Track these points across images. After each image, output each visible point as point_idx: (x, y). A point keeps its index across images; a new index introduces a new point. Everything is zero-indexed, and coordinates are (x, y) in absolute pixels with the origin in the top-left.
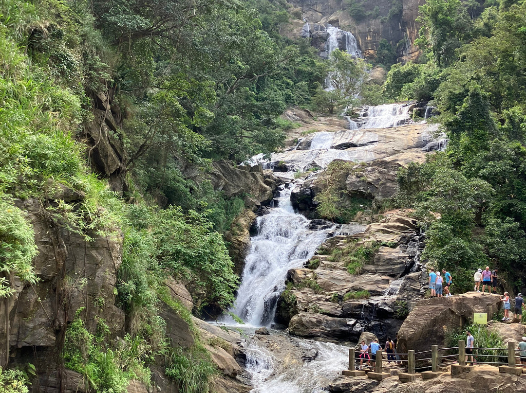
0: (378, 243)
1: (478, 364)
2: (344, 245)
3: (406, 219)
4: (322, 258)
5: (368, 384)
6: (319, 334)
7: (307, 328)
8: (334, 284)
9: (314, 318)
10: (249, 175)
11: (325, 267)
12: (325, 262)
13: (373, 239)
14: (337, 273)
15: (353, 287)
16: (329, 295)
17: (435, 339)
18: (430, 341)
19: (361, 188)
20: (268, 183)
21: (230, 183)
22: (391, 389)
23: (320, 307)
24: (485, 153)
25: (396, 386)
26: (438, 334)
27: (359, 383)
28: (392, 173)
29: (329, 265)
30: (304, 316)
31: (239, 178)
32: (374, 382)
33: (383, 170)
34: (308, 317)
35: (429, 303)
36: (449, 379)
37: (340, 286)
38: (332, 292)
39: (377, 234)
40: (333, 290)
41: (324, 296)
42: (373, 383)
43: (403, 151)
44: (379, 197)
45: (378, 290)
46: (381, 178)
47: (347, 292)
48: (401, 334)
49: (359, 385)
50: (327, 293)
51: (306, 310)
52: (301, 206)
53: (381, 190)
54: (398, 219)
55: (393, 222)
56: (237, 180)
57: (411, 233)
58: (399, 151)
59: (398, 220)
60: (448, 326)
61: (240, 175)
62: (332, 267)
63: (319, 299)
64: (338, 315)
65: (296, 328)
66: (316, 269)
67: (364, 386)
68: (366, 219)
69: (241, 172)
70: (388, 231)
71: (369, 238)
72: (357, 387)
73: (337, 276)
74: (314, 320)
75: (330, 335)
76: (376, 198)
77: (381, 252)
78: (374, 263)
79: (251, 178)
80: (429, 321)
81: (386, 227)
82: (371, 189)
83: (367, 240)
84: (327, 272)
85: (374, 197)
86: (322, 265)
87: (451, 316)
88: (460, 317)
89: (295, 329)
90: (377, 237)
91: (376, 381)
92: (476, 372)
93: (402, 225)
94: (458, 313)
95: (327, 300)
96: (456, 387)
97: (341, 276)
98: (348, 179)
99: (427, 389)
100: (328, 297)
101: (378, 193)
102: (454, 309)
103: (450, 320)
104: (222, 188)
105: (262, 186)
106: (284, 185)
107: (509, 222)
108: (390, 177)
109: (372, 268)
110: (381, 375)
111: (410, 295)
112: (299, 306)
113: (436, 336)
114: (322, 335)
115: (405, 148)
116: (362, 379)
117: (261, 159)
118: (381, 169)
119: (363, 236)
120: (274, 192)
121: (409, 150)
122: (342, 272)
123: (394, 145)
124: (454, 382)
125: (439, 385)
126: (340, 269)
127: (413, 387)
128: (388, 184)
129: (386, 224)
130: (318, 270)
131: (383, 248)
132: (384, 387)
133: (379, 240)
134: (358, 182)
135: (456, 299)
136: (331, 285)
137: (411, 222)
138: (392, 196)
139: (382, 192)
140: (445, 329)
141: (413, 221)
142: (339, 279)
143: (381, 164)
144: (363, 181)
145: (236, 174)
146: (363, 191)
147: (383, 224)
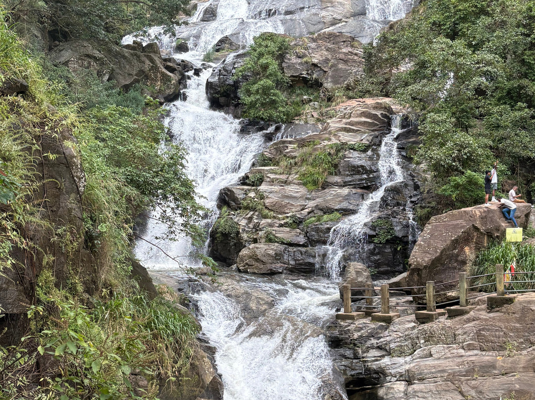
0: (342, 147)
1: (519, 292)
2: (295, 152)
3: (374, 112)
4: (267, 170)
5: (374, 328)
6: (281, 271)
7: (264, 263)
8: (289, 203)
9: (272, 249)
10: (144, 59)
11: (272, 182)
12: (272, 176)
13: (334, 141)
14: (292, 189)
15: (317, 205)
16: (284, 219)
17: (456, 264)
18: (449, 268)
19: (303, 72)
20: (172, 70)
21: (118, 71)
22: (407, 333)
23: (276, 235)
24: (488, 20)
25: (414, 328)
26: (459, 258)
27: (361, 329)
28: (344, 50)
29: (278, 179)
30: (257, 248)
31: (129, 62)
32: (382, 325)
33: (332, 46)
34: (262, 248)
35: (446, 220)
36: (484, 315)
37: (297, 206)
38: (287, 215)
39: (340, 134)
40: (288, 211)
41: (276, 220)
42: (381, 327)
43: (346, 20)
44: (328, 85)
45: (351, 207)
46: (330, 57)
47: (309, 213)
48: (414, 262)
49: (363, 331)
50: (280, 216)
51: (255, 241)
52: (222, 100)
53: (330, 74)
54: (363, 112)
55: (357, 117)
56: (127, 67)
57: (382, 130)
58: (340, 20)
59: (363, 114)
60: (471, 248)
61: (131, 58)
62: (282, 182)
63: (271, 225)
64: (301, 243)
65: (249, 265)
66: (260, 185)
67: (369, 331)
68: (313, 116)
69: (132, 54)
70: (353, 129)
71: (330, 140)
72: (359, 334)
73: (291, 193)
74: (271, 252)
75: (294, 270)
76: (325, 85)
77: (348, 158)
78: (340, 172)
79: (147, 62)
80: (448, 242)
81: (349, 124)
82: (317, 73)
83: (326, 143)
84: (276, 188)
85: (321, 84)
86: (269, 179)
87: (475, 234)
88: (485, 234)
89: (247, 266)
90: (340, 138)
91: (384, 324)
92: (520, 303)
93: (369, 120)
94: (483, 229)
95: (281, 226)
96: (497, 324)
97: (297, 192)
98: (286, 61)
99: (458, 329)
100: (282, 222)
101: (327, 79)
102: (478, 224)
103: (473, 239)
104: (107, 77)
105: (163, 74)
106: (193, 71)
107: (521, 109)
108: (342, 56)
109: (337, 179)
110: (390, 316)
111: (394, 211)
112: (245, 236)
113: (457, 261)
114: (285, 271)
115: (348, 15)
116: (364, 323)
117: (160, 33)
118: (329, 44)
119: (321, 137)
120: (180, 82)
121: (352, 18)
122: (297, 187)
123: (333, 11)
124: (494, 318)
125: (475, 322)
126: (294, 183)
127: (437, 328)
128: (340, 66)
129: (348, 121)
130: (263, 187)
131: (350, 153)
132: (396, 331)
133: (344, 141)
134: (301, 64)
135: (480, 212)
136: (285, 206)
137: (380, 116)
138: (346, 82)
139: (333, 77)
140: (467, 251)
141: (382, 114)
142: (295, 197)
143: (328, 38)
144: (306, 62)
145: (124, 57)
146: (307, 76)
147: (344, 120)
